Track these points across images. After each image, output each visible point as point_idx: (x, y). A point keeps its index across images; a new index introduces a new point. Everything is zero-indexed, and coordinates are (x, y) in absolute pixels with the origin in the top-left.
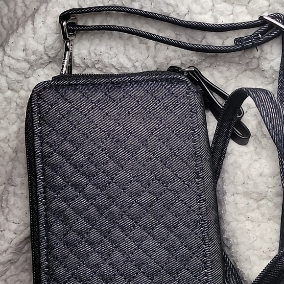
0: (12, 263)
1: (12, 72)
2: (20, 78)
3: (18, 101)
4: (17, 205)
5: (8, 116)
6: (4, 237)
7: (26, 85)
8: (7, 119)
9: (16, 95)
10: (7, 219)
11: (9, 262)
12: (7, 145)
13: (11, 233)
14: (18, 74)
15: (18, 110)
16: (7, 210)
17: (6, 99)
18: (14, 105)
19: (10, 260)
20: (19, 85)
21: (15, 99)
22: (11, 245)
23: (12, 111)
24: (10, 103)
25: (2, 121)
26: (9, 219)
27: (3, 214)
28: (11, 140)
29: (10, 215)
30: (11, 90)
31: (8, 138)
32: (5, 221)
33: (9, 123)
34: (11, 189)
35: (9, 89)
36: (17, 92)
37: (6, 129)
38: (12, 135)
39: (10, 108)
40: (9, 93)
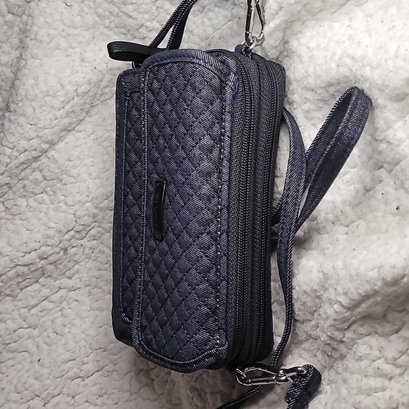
0: (9, 187)
3: (21, 26)
5: (10, 40)
7: (27, 10)
8: (10, 43)
9: (19, 19)
11: (6, 186)
12: (10, 70)
13: (7, 157)
15: (21, 35)
17: (6, 22)
18: (16, 29)
19: (7, 184)
20: (20, 9)
21: (17, 24)
23: (14, 36)
24: (12, 27)
25: (4, 45)
28: (13, 65)
30: (13, 14)
31: (10, 63)
33: (12, 48)
34: (7, 114)
35: (9, 13)
36: (20, 16)
37: (9, 53)
38: (15, 60)
39: (13, 33)
40: (9, 17)
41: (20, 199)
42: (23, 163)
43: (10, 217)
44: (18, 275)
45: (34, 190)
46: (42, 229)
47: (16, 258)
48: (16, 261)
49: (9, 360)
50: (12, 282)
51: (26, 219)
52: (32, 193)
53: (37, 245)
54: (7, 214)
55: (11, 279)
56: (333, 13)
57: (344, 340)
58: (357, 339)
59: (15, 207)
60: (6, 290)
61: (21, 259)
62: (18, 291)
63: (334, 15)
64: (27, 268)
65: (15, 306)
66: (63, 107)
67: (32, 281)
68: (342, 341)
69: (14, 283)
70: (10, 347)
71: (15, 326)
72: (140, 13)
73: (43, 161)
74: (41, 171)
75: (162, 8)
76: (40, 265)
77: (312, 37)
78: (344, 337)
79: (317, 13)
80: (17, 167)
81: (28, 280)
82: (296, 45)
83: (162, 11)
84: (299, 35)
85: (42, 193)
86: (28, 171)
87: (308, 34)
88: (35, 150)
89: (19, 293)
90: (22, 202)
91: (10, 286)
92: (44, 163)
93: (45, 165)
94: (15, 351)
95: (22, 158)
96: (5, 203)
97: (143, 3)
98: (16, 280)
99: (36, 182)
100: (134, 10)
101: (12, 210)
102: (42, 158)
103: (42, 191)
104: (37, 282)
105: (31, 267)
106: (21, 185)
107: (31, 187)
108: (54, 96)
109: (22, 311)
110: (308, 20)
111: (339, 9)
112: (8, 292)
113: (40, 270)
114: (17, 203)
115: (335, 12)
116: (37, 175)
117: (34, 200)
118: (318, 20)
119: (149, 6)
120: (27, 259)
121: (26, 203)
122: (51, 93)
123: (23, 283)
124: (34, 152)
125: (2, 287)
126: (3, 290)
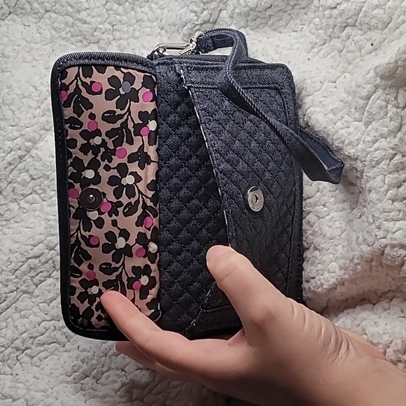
42: (10, 164)
44: (31, 268)
45: (24, 192)
46: (43, 222)
50: (26, 277)
52: (22, 194)
55: (24, 273)
60: (21, 285)
62: (34, 286)
65: (33, 302)
66: (39, 107)
67: (45, 274)
69: (29, 278)
70: (39, 340)
71: (39, 319)
72: (93, 17)
73: (28, 161)
74: (27, 171)
75: (111, 10)
80: (5, 168)
81: (40, 274)
83: (111, 12)
85: (32, 193)
86: (15, 172)
88: (20, 149)
89: (35, 290)
91: (24, 282)
92: (29, 162)
93: (30, 164)
94: (44, 344)
95: (9, 158)
97: (94, 8)
98: (29, 275)
99: (24, 184)
102: (26, 157)
103: (31, 191)
104: (49, 276)
108: (29, 97)
109: (41, 305)
112: (23, 288)
116: (25, 176)
119: (100, 9)
121: (17, 206)
122: (26, 95)
123: (37, 277)
124: (19, 151)
125: (17, 283)
126: (18, 286)
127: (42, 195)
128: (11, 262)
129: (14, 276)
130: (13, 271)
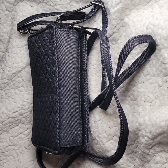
0: (8, 84)
1: (7, 3)
2: (11, 6)
3: (12, 16)
4: (9, 60)
5: (7, 22)
6: (5, 73)
7: (14, 9)
8: (7, 24)
9: (11, 13)
10: (6, 66)
11: (6, 84)
12: (7, 35)
13: (8, 71)
14: (10, 4)
15: (12, 20)
16: (5, 62)
17: (5, 15)
18: (10, 18)
19: (7, 83)
20: (11, 9)
21: (10, 15)
22: (7, 76)
23: (9, 20)
24: (8, 17)
25: (4, 24)
26: (7, 66)
27: (4, 63)
28: (8, 33)
29: (7, 64)
30: (8, 11)
31: (7, 32)
32: (5, 67)
33: (8, 25)
34: (7, 53)
35: (7, 10)
36: (11, 12)
37: (6, 28)
38: (9, 31)
39: (8, 19)
40: (7, 12)
41: (12, 89)
42: (14, 74)
43: (7, 97)
44: (10, 122)
45: (18, 86)
46: (21, 102)
47: (9, 115)
48: (9, 116)
49: (4, 159)
50: (7, 125)
51: (14, 98)
52: (17, 87)
53: (18, 109)
54: (6, 96)
55: (6, 124)
56: (144, 6)
57: (149, 153)
58: (155, 153)
59: (9, 93)
60: (4, 128)
61: (11, 115)
62: (10, 129)
63: (145, 7)
64: (14, 119)
65: (8, 136)
67: (16, 125)
68: (149, 154)
69: (8, 126)
70: (5, 154)
71: (7, 145)
73: (22, 73)
74: (22, 77)
76: (19, 118)
77: (135, 17)
78: (149, 152)
79: (137, 5)
80: (11, 75)
81: (14, 125)
82: (127, 20)
84: (129, 16)
85: (21, 87)
86: (16, 77)
87: (133, 15)
88: (20, 68)
89: (10, 130)
90: (13, 91)
91: (6, 127)
92: (23, 74)
93: (23, 75)
94: (7, 156)
95: (14, 71)
96: (6, 91)
97: (64, 4)
98: (9, 124)
99: (19, 82)
100: (60, 7)
101: (8, 94)
102: (22, 71)
103: (21, 86)
104: (18, 125)
105: (15, 118)
106: (13, 83)
107: (17, 84)
109: (11, 138)
110: (133, 9)
111: (147, 4)
112: (5, 129)
113: (19, 120)
114: (11, 91)
115: (145, 5)
116: (20, 79)
117: (18, 90)
118: (137, 9)
119: (66, 5)
120: (14, 115)
121: (14, 91)
123: (12, 126)
124: (19, 69)
125: (3, 127)
126: (3, 129)
127: (25, 88)
128: (2, 118)
129: (2, 124)
130: (2, 122)
